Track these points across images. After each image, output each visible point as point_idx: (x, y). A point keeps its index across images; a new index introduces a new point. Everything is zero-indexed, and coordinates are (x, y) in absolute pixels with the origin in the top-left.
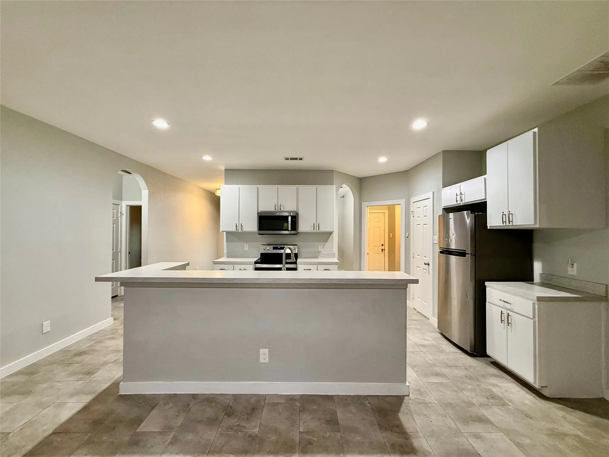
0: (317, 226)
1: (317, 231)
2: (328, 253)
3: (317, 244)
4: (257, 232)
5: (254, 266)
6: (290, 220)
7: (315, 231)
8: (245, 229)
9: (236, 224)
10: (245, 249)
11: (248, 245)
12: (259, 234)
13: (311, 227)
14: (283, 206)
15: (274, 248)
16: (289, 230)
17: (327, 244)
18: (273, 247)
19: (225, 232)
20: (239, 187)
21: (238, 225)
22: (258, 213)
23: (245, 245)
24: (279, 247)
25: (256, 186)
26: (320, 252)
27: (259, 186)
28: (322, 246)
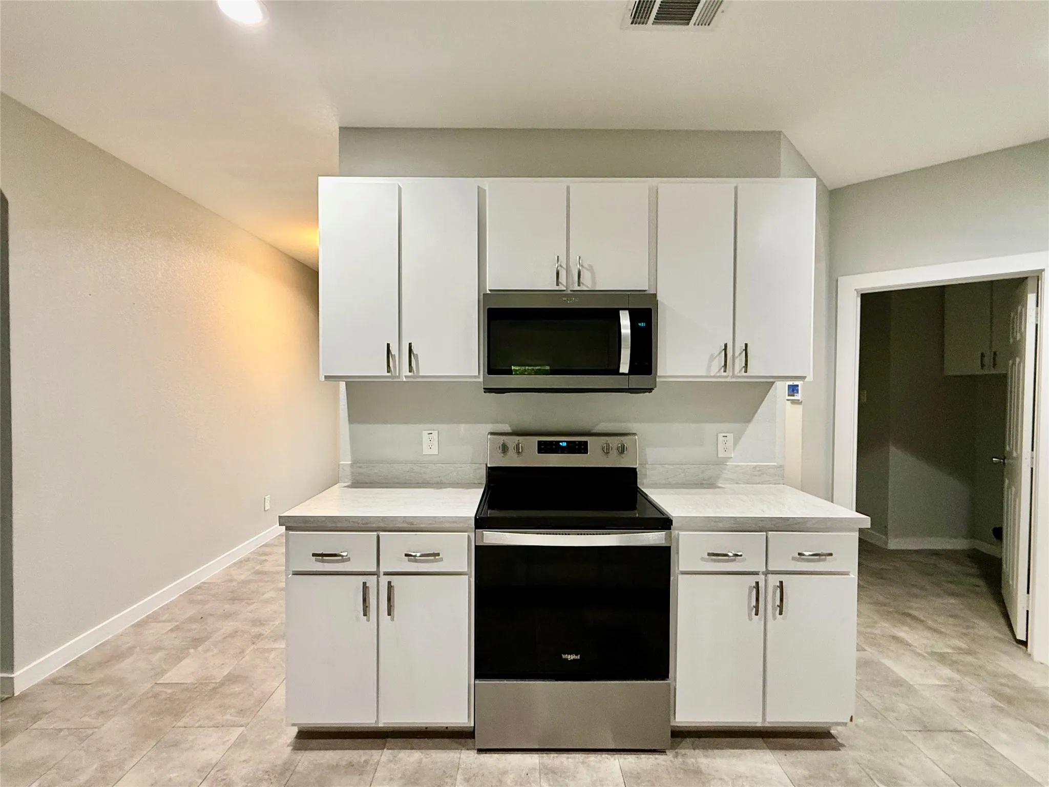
0: (737, 354)
1: (734, 376)
2: (755, 467)
3: (710, 428)
4: (481, 379)
5: (472, 535)
6: (629, 331)
7: (727, 377)
8: (428, 368)
9: (388, 345)
10: (426, 451)
11: (435, 433)
12: (488, 390)
13: (712, 358)
14: (591, 269)
15: (544, 448)
16: (621, 371)
17: (752, 429)
18: (539, 442)
19: (343, 385)
20: (400, 188)
21: (394, 350)
22: (486, 298)
23: (425, 433)
24: (563, 441)
25: (472, 183)
26: (722, 462)
27: (487, 183)
28: (731, 436)
